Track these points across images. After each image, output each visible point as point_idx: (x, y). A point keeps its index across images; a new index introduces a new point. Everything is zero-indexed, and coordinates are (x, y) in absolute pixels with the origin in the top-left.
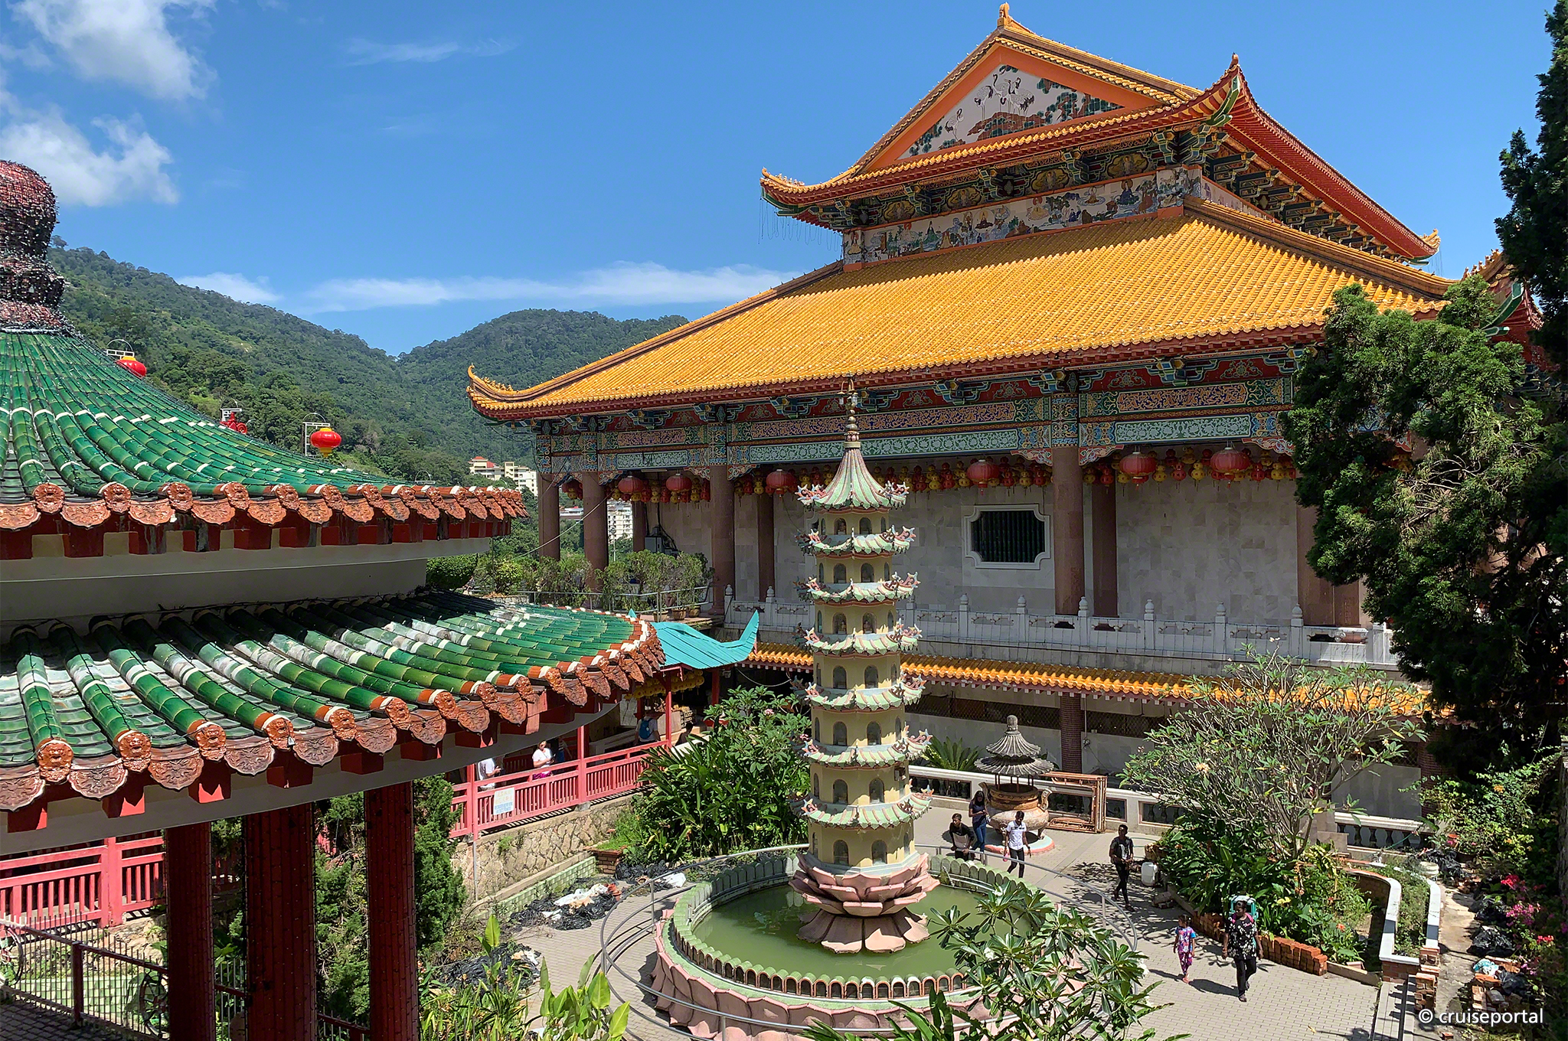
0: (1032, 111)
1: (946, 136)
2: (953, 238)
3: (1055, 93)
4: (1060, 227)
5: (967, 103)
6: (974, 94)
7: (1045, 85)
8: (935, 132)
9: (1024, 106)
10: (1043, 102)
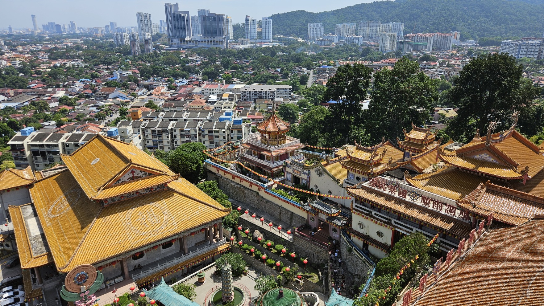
0: (139, 175)
1: (122, 180)
2: (127, 197)
3: (143, 173)
4: (147, 193)
5: (126, 175)
6: (128, 173)
7: (141, 171)
8: (120, 180)
9: (138, 175)
10: (141, 174)
